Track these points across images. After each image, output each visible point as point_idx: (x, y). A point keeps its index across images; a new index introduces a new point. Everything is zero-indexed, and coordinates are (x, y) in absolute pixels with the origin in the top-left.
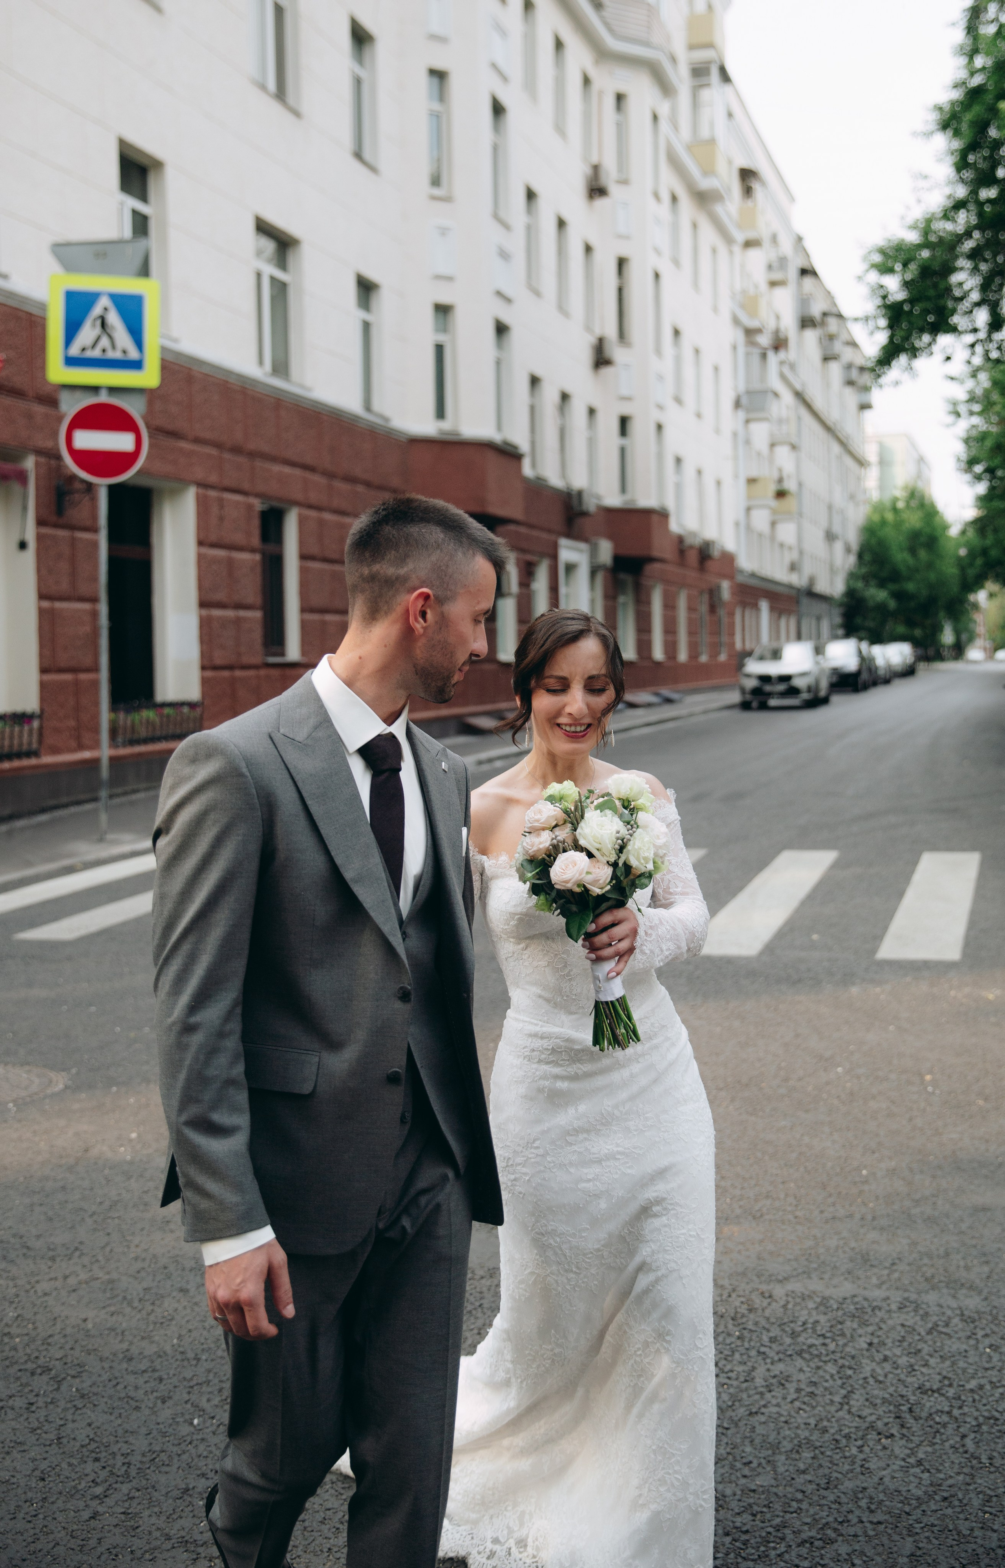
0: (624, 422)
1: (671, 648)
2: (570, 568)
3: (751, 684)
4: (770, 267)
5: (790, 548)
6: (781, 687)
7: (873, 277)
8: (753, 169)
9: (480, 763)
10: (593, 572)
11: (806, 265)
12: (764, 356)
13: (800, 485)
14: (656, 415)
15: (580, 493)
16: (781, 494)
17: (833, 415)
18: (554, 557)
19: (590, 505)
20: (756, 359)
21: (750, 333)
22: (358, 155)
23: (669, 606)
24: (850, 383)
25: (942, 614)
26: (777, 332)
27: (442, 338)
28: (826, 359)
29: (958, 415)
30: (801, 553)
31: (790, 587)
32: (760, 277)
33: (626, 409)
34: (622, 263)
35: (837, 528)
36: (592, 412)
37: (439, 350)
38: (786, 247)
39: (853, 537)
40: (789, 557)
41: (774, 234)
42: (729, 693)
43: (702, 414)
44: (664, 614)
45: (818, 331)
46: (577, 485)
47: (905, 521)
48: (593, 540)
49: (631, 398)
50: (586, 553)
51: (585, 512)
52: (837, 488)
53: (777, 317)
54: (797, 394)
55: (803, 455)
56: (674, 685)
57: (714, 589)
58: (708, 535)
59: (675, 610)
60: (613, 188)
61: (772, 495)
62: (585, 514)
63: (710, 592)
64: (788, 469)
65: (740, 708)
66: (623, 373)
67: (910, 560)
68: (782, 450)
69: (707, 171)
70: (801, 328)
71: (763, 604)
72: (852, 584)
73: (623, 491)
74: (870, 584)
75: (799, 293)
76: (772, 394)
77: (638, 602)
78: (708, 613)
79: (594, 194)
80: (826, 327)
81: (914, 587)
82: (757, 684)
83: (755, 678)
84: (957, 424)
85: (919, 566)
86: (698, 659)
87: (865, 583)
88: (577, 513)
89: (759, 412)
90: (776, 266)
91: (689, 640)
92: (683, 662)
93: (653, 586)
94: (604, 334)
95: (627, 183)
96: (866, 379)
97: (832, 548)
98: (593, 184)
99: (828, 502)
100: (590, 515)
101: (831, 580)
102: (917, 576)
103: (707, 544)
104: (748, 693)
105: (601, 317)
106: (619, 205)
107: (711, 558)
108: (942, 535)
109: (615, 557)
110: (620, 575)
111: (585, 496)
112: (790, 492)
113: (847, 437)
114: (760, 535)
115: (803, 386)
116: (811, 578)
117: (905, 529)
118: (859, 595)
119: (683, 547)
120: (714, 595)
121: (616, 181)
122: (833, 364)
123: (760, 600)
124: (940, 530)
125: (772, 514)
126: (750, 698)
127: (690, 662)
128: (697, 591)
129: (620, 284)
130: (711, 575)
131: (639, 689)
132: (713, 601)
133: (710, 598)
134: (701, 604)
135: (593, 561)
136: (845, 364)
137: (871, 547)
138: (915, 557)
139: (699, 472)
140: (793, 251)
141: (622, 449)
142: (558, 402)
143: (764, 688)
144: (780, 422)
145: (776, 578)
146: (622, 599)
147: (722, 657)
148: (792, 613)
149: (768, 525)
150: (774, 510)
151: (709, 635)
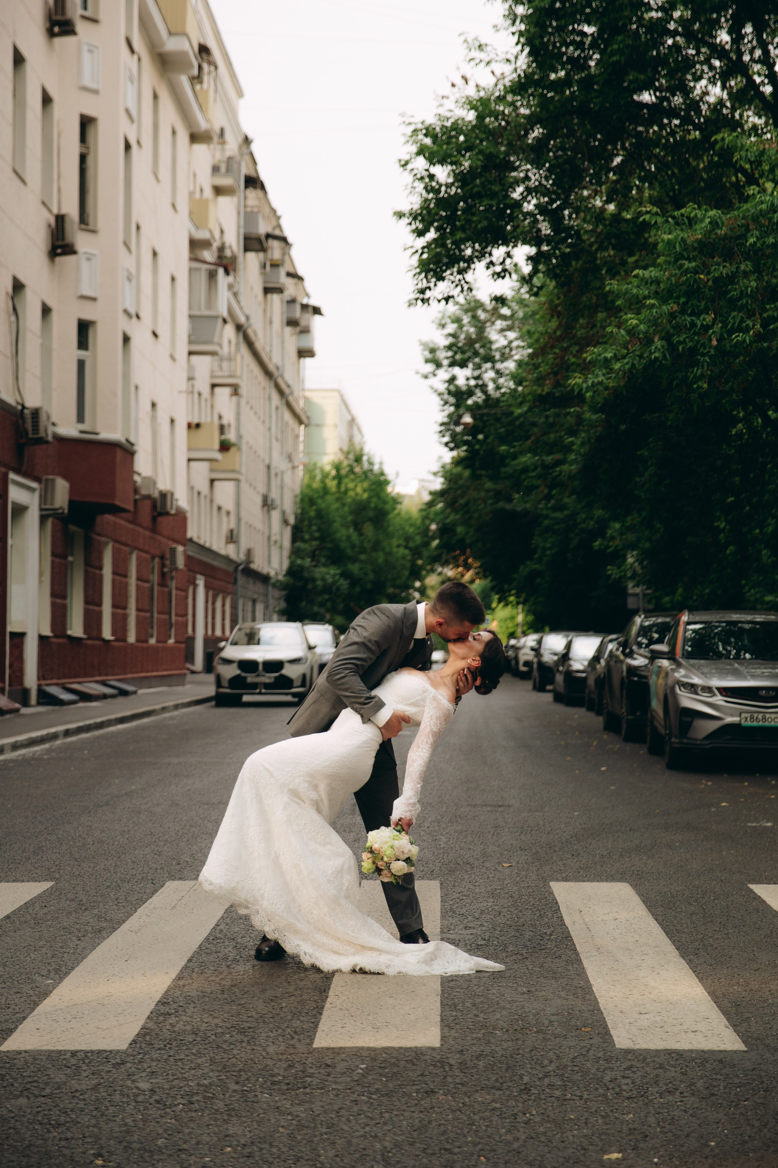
0: (84, 328)
1: (120, 625)
2: (20, 510)
3: (230, 672)
4: (215, 169)
5: (228, 513)
6: (269, 678)
7: (420, 163)
8: (208, 46)
10: (43, 519)
11: (253, 174)
12: (212, 276)
13: (240, 437)
14: (124, 324)
15: (36, 413)
16: (225, 447)
17: (274, 360)
18: (3, 495)
19: (48, 431)
20: (202, 277)
21: (195, 245)
23: (120, 572)
24: (292, 323)
26: (223, 248)
28: (267, 291)
29: (439, 365)
30: (239, 520)
31: (227, 559)
32: (206, 181)
33: (88, 313)
34: (86, 123)
35: (274, 494)
36: (46, 311)
38: (232, 146)
39: (289, 506)
40: (228, 524)
41: (222, 130)
42: (188, 687)
43: (159, 332)
44: (114, 581)
45: (261, 255)
46: (32, 401)
47: (350, 489)
48: (45, 477)
49: (94, 299)
50: (37, 494)
51: (42, 438)
52: (276, 446)
53: (222, 232)
54: (239, 328)
55: (243, 401)
56: (126, 674)
57: (168, 555)
58: (163, 485)
59: (126, 576)
60: (80, 26)
61: (217, 446)
62: (42, 441)
63: (162, 558)
64: (229, 418)
65: (213, 703)
66: (85, 266)
67: (355, 536)
68: (223, 393)
69: (173, 30)
70: (246, 249)
71: (201, 582)
72: (299, 562)
73: (81, 418)
74: (318, 561)
75: (245, 206)
76: (220, 321)
77: (88, 563)
78: (159, 585)
79: (56, 29)
80: (269, 252)
81: (361, 569)
82: (238, 672)
83: (235, 665)
84: (435, 375)
85: (366, 544)
86: (147, 641)
87: (312, 561)
88: (32, 439)
89: (206, 343)
90: (223, 169)
91: (137, 617)
92: (132, 645)
93: (106, 544)
94: (63, 211)
95: (95, 21)
96: (309, 320)
97: (270, 519)
98: (56, 14)
99: (267, 462)
100: (47, 442)
101: (269, 556)
102: (363, 557)
103: (163, 495)
104: (225, 683)
105: (59, 190)
106: (85, 48)
107: (167, 514)
108: (394, 509)
109: (71, 503)
110: (72, 528)
111: (43, 417)
112: (234, 445)
113: (289, 386)
114: (199, 493)
115: (248, 318)
116: (249, 552)
117: (349, 500)
118: (306, 574)
119: (137, 497)
120: (168, 562)
121: (83, 17)
122: (275, 298)
123: (199, 576)
124: (391, 503)
125: (212, 470)
126: (228, 691)
127: (140, 644)
128: (148, 556)
129: (84, 151)
130: (164, 537)
131: (86, 675)
132: (166, 570)
133: (163, 566)
134: (153, 572)
135: (45, 504)
136: (289, 299)
137: (310, 519)
138: (361, 534)
139: (154, 405)
140: (241, 154)
141: (81, 364)
142: (10, 290)
143: (245, 678)
144: (221, 359)
145: (215, 548)
146: (70, 559)
147: (171, 641)
148: (228, 594)
149: (207, 484)
150: (215, 465)
151: (158, 613)
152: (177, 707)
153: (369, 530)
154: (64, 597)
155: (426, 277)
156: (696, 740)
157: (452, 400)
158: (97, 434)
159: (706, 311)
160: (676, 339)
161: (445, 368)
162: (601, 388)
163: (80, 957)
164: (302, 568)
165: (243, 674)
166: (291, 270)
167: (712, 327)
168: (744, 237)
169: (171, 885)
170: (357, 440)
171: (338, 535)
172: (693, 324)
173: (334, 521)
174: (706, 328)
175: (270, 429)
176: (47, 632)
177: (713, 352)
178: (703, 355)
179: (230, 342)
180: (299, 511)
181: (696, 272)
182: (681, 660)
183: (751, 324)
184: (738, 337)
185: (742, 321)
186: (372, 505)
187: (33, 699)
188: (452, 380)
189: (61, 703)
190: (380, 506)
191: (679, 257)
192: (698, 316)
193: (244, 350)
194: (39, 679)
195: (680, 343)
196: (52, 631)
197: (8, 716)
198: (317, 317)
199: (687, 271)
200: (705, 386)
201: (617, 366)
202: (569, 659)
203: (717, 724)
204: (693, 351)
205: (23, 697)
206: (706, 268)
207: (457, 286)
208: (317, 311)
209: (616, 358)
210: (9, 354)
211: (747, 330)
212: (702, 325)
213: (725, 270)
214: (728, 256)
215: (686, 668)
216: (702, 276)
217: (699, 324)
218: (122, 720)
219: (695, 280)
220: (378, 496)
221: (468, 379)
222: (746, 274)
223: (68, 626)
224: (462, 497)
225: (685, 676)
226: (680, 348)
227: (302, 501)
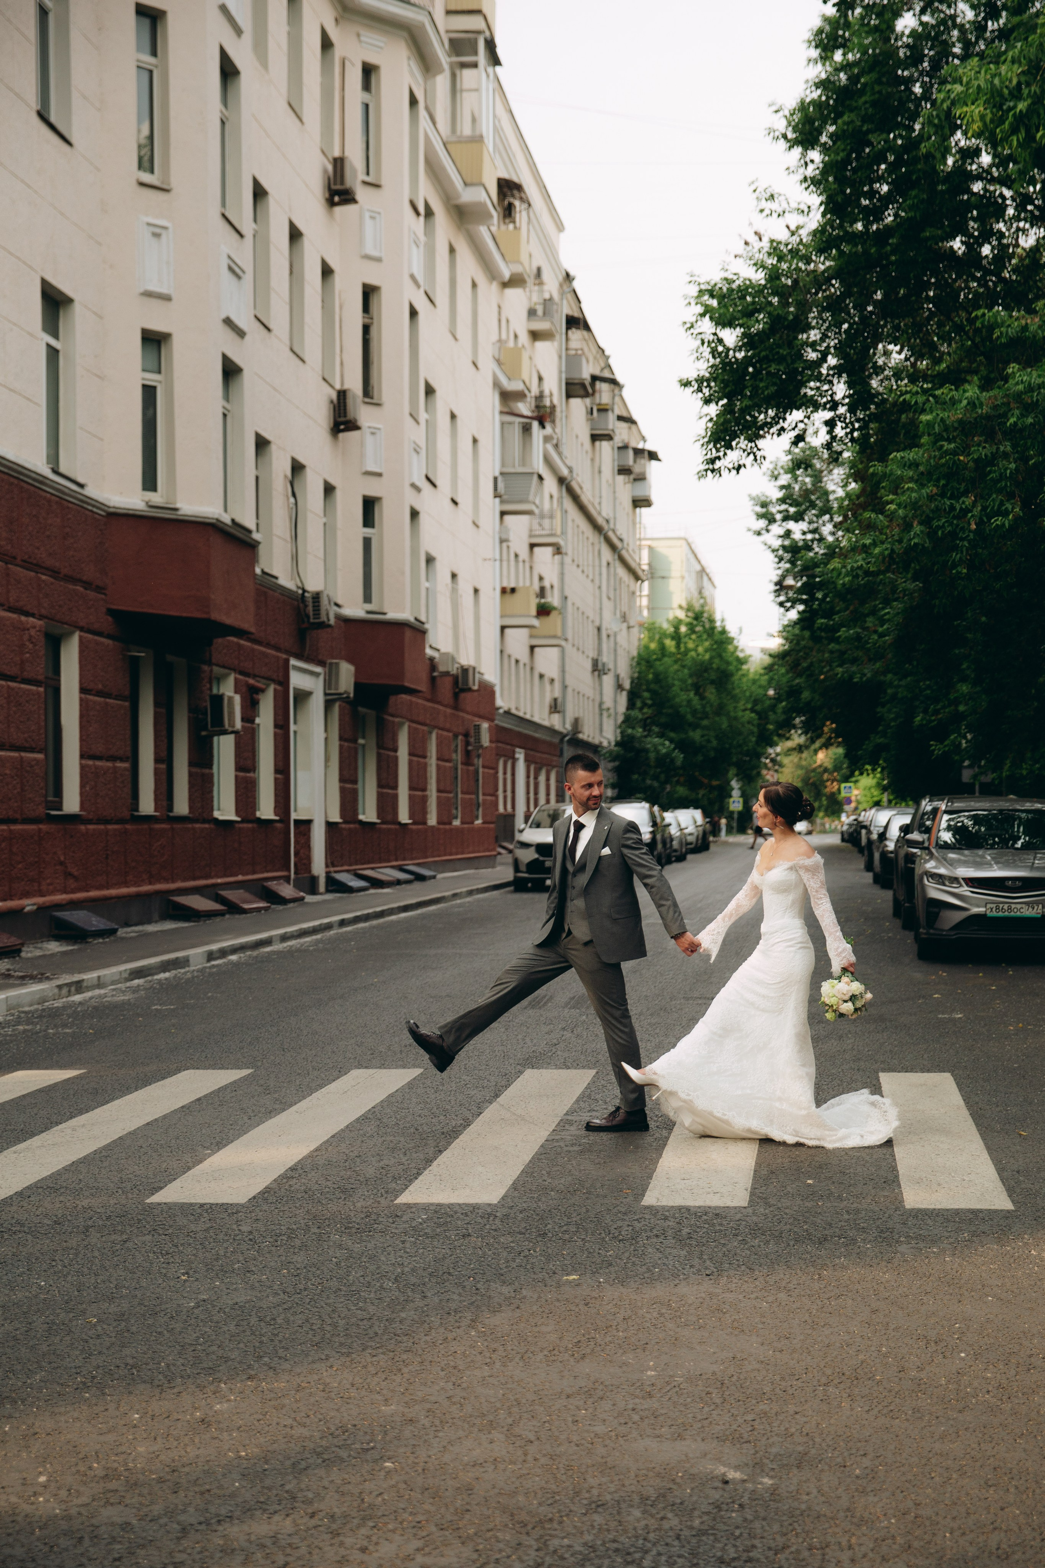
0: (369, 505)
1: (418, 807)
2: (303, 696)
3: (528, 855)
4: (532, 313)
5: (552, 681)
7: (707, 326)
8: (515, 179)
9: (211, 956)
10: (328, 704)
11: (576, 314)
12: (526, 429)
13: (564, 599)
14: (411, 499)
15: (317, 597)
16: (544, 611)
17: (603, 511)
18: (284, 682)
19: (330, 614)
20: (516, 432)
21: (506, 397)
22: (43, 116)
23: (417, 753)
24: (624, 471)
25: (732, 771)
26: (540, 397)
27: (152, 378)
28: (595, 438)
30: (565, 687)
31: (551, 730)
32: (521, 325)
33: (373, 489)
34: (369, 293)
35: (606, 658)
36: (329, 489)
37: (149, 393)
38: (552, 285)
39: (624, 670)
40: (552, 692)
41: (539, 270)
42: (498, 868)
43: (458, 500)
44: (410, 763)
45: (588, 401)
46: (313, 585)
47: (691, 650)
48: (329, 661)
49: (379, 475)
50: (322, 678)
51: (323, 622)
52: (608, 606)
53: (540, 379)
54: (561, 481)
55: (568, 560)
56: (426, 857)
57: (472, 732)
58: (466, 659)
59: (425, 757)
60: (361, 193)
61: (533, 611)
62: (323, 625)
63: (466, 735)
64: (551, 578)
65: (512, 888)
66: (369, 440)
67: (696, 701)
68: (544, 554)
69: (468, 181)
70: (569, 396)
71: (520, 755)
72: (630, 731)
73: (367, 598)
74: (650, 731)
75: (567, 349)
76: (535, 477)
77: (380, 746)
78: (462, 763)
79: (336, 199)
80: (597, 395)
81: (702, 736)
82: (536, 856)
83: (533, 849)
84: (768, 531)
85: (708, 709)
86: (450, 823)
87: (644, 730)
88: (314, 623)
89: (521, 502)
90: (540, 312)
91: (438, 798)
92: (433, 827)
93: (401, 725)
94: (346, 386)
95: (377, 186)
96: (644, 465)
97: (601, 685)
98: (335, 184)
99: (597, 624)
100: (329, 626)
101: (601, 725)
102: (705, 722)
103: (465, 671)
104: (523, 868)
105: (342, 364)
106: (367, 215)
107: (470, 690)
108: (738, 670)
109: (357, 685)
110: (361, 709)
111: (324, 601)
112: (555, 608)
113: (621, 540)
114: (517, 661)
115: (571, 470)
116: (576, 722)
117: (688, 662)
118: (637, 745)
119: (435, 674)
120: (472, 740)
121: (365, 183)
122: (605, 445)
123: (518, 750)
124: (735, 663)
125: (531, 636)
126: (526, 875)
127: (441, 827)
128: (451, 734)
129: (367, 321)
130: (468, 713)
131: (381, 860)
132: (470, 748)
133: (467, 743)
134: (456, 751)
135: (330, 688)
136: (620, 445)
137: (648, 682)
138: (702, 698)
139: (454, 576)
140: (562, 294)
141: (367, 542)
142: (289, 473)
143: (544, 862)
144: (542, 516)
145: (536, 719)
146: (361, 741)
147: (479, 822)
148: (554, 767)
149: (527, 650)
150: (534, 632)
151: (462, 793)
152: (470, 893)
153: (711, 693)
154: (355, 782)
155: (715, 446)
156: (943, 930)
157: (787, 556)
158: (385, 614)
159: (965, 493)
160: (935, 523)
161: (779, 523)
162: (860, 572)
163: (244, 1131)
164: (632, 738)
165: (541, 858)
166: (625, 414)
167: (971, 511)
168: (1005, 416)
169: (355, 1073)
170: (708, 591)
171: (677, 700)
172: (952, 508)
173: (674, 685)
174: (965, 511)
175: (600, 587)
176: (336, 818)
177: (972, 536)
178: (962, 539)
179: (551, 497)
180: (636, 675)
181: (954, 453)
182: (934, 850)
183: (1010, 507)
184: (998, 521)
185: (1002, 504)
186: (714, 666)
187: (322, 887)
188: (788, 534)
189: (350, 890)
190: (723, 667)
191: (938, 438)
192: (957, 498)
193: (568, 504)
194: (327, 866)
195: (939, 527)
196: (342, 816)
197: (292, 905)
198: (654, 463)
199: (947, 452)
200: (965, 571)
201: (877, 551)
202: (886, 839)
203: (963, 915)
204: (953, 535)
205: (311, 886)
206: (965, 449)
207: (749, 454)
208: (653, 456)
209: (874, 544)
210: (289, 539)
211: (1006, 514)
212: (961, 509)
213: (984, 451)
214: (990, 437)
215: (937, 859)
216: (962, 458)
217: (958, 507)
218: (406, 908)
219: (954, 462)
220: (720, 656)
221: (804, 533)
222: (1006, 455)
223: (360, 810)
224: (805, 659)
225: (935, 867)
226: (940, 533)
227: (639, 664)
